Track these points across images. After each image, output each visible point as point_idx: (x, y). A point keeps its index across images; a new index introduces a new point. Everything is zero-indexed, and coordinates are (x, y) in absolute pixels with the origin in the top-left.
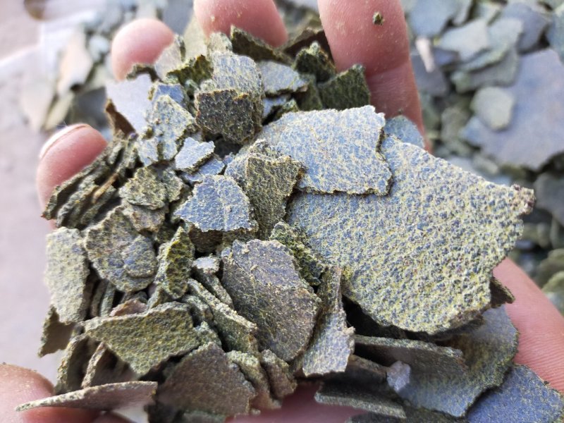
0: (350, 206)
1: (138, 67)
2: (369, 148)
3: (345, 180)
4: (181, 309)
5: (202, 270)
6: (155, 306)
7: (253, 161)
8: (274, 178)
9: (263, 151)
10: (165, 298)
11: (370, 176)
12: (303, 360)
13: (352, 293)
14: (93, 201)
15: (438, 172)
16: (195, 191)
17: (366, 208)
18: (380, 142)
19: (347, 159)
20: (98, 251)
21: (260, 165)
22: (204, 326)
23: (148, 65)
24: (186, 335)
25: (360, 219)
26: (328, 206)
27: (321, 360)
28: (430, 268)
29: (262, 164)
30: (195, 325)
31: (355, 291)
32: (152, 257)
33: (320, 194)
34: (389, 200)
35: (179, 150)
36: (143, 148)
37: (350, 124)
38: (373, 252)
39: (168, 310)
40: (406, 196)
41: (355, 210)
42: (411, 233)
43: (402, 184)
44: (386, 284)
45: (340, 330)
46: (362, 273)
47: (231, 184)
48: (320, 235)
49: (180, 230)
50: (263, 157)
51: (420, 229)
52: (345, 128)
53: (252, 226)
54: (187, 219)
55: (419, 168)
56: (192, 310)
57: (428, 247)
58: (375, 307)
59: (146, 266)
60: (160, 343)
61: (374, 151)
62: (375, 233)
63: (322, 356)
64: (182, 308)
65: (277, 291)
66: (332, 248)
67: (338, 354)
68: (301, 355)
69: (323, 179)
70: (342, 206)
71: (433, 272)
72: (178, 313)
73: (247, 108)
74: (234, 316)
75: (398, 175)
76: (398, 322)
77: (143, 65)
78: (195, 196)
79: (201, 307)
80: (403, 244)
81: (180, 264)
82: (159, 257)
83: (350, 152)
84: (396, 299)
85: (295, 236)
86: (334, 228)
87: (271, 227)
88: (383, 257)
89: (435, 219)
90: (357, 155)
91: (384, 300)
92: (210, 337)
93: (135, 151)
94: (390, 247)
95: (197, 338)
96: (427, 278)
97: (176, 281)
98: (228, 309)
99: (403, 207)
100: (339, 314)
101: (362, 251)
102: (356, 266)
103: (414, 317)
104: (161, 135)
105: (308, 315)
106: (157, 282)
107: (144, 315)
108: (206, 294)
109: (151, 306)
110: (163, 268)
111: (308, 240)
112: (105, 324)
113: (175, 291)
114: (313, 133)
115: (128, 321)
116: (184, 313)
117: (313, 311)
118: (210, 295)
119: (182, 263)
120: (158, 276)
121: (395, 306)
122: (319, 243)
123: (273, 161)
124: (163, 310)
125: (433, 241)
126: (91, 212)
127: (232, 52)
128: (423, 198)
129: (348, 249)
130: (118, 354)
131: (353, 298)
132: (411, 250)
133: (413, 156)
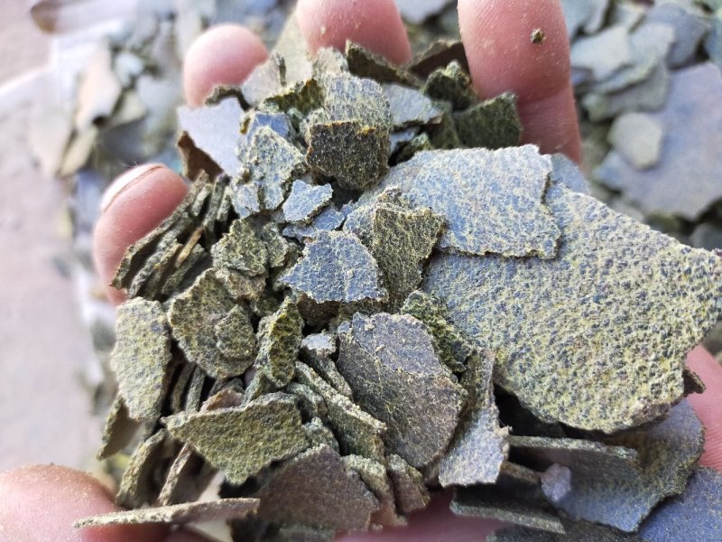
0: (504, 271)
1: (221, 90)
2: (532, 199)
3: (500, 239)
4: (287, 401)
5: (314, 351)
6: (254, 398)
7: (383, 213)
8: (409, 234)
9: (396, 200)
10: (267, 387)
11: (534, 235)
12: (440, 467)
13: (508, 382)
14: (177, 265)
15: (619, 231)
16: (306, 251)
17: (527, 274)
18: (545, 192)
19: (503, 212)
20: (186, 327)
21: (390, 219)
22: (316, 423)
23: (234, 87)
24: (293, 434)
25: (518, 288)
26: (476, 270)
27: (464, 467)
28: (608, 351)
29: (394, 216)
30: (304, 423)
31: (511, 379)
32: (250, 333)
33: (467, 255)
34: (557, 264)
35: (286, 197)
36: (239, 195)
37: (506, 168)
38: (536, 330)
39: (271, 403)
40: (578, 261)
41: (511, 276)
42: (584, 307)
43: (573, 245)
44: (552, 371)
45: (491, 430)
46: (520, 355)
47: (353, 242)
48: (465, 307)
49: (287, 300)
50: (394, 208)
51: (597, 301)
52: (499, 172)
53: (381, 295)
54: (297, 287)
55: (595, 225)
56: (302, 403)
57: (607, 325)
58: (537, 399)
59: (244, 346)
60: (260, 444)
61: (538, 203)
62: (538, 306)
63: (466, 462)
64: (289, 400)
65: (410, 379)
66: (481, 324)
67: (487, 460)
68: (437, 460)
69: (471, 237)
70: (495, 271)
71: (612, 356)
72: (284, 406)
73: (373, 145)
74: (355, 411)
75: (569, 232)
76: (566, 417)
77: (226, 87)
78: (307, 258)
79: (314, 399)
80: (575, 320)
81: (286, 343)
82: (259, 335)
83: (507, 204)
84: (565, 389)
85: (435, 309)
86: (484, 299)
87: (402, 297)
88: (549, 336)
89: (615, 290)
90: (515, 207)
91: (549, 390)
92: (325, 436)
93: (228, 199)
94: (558, 323)
95: (307, 438)
96: (604, 364)
97: (280, 365)
98: (348, 403)
99: (575, 275)
100: (489, 410)
101: (520, 328)
102: (513, 348)
103: (588, 411)
104: (262, 178)
105: (450, 410)
106: (258, 366)
107: (241, 409)
108: (318, 382)
109: (250, 397)
110: (266, 347)
111: (450, 314)
112: (193, 421)
113: (279, 378)
114: (458, 177)
115: (221, 417)
116: (291, 406)
117: (457, 406)
118: (325, 384)
119: (288, 342)
120: (259, 357)
121: (563, 398)
122: (464, 318)
123: (408, 214)
124: (266, 403)
125: (612, 317)
126: (174, 278)
127: (349, 74)
128: (601, 262)
129: (502, 326)
130: (208, 458)
131: (508, 388)
132: (585, 327)
133: (587, 209)
